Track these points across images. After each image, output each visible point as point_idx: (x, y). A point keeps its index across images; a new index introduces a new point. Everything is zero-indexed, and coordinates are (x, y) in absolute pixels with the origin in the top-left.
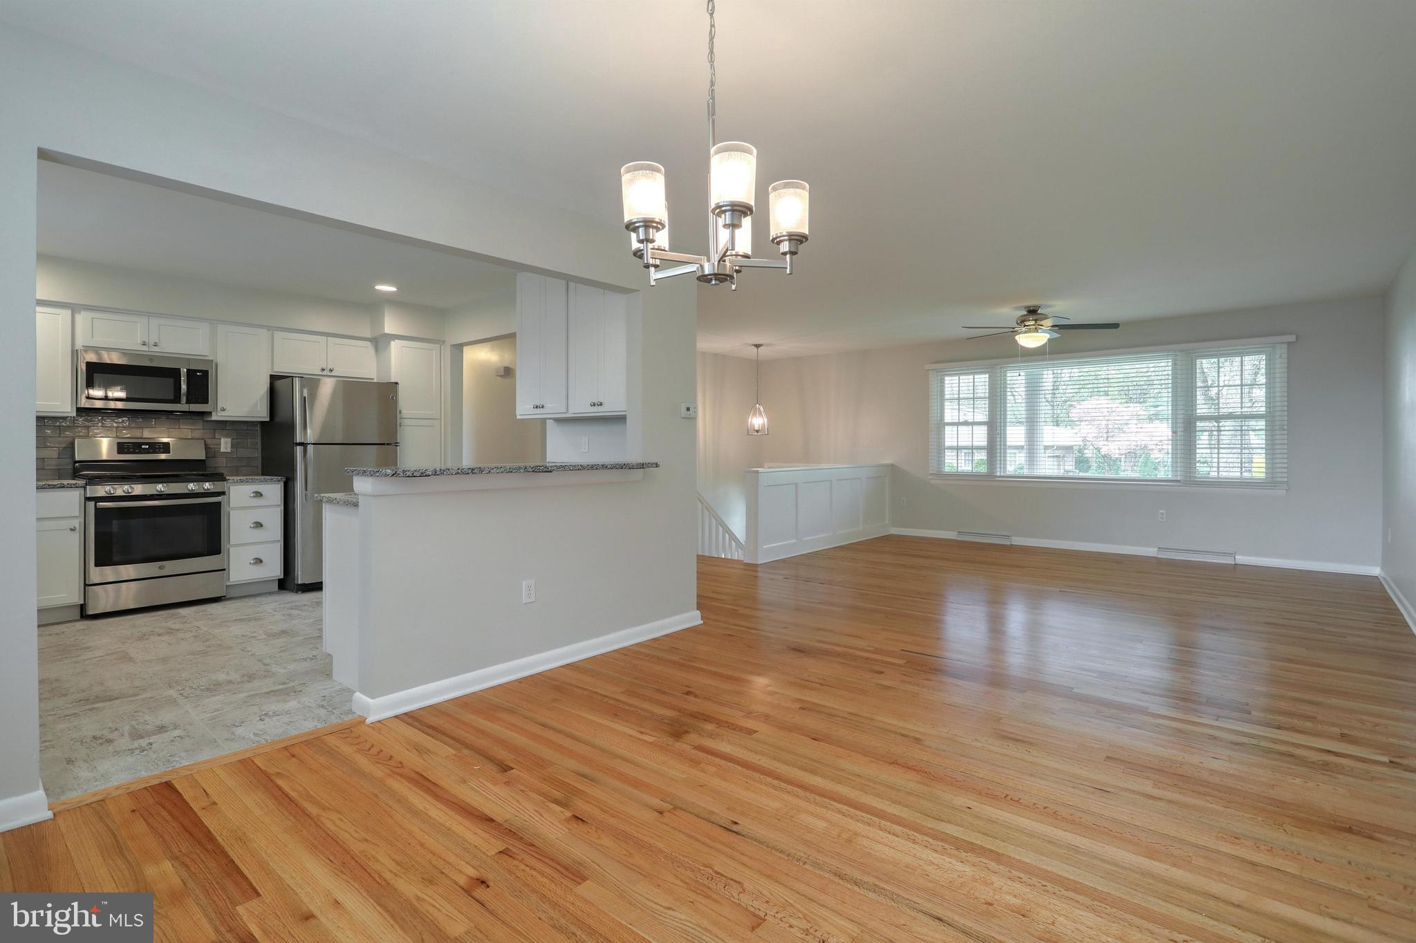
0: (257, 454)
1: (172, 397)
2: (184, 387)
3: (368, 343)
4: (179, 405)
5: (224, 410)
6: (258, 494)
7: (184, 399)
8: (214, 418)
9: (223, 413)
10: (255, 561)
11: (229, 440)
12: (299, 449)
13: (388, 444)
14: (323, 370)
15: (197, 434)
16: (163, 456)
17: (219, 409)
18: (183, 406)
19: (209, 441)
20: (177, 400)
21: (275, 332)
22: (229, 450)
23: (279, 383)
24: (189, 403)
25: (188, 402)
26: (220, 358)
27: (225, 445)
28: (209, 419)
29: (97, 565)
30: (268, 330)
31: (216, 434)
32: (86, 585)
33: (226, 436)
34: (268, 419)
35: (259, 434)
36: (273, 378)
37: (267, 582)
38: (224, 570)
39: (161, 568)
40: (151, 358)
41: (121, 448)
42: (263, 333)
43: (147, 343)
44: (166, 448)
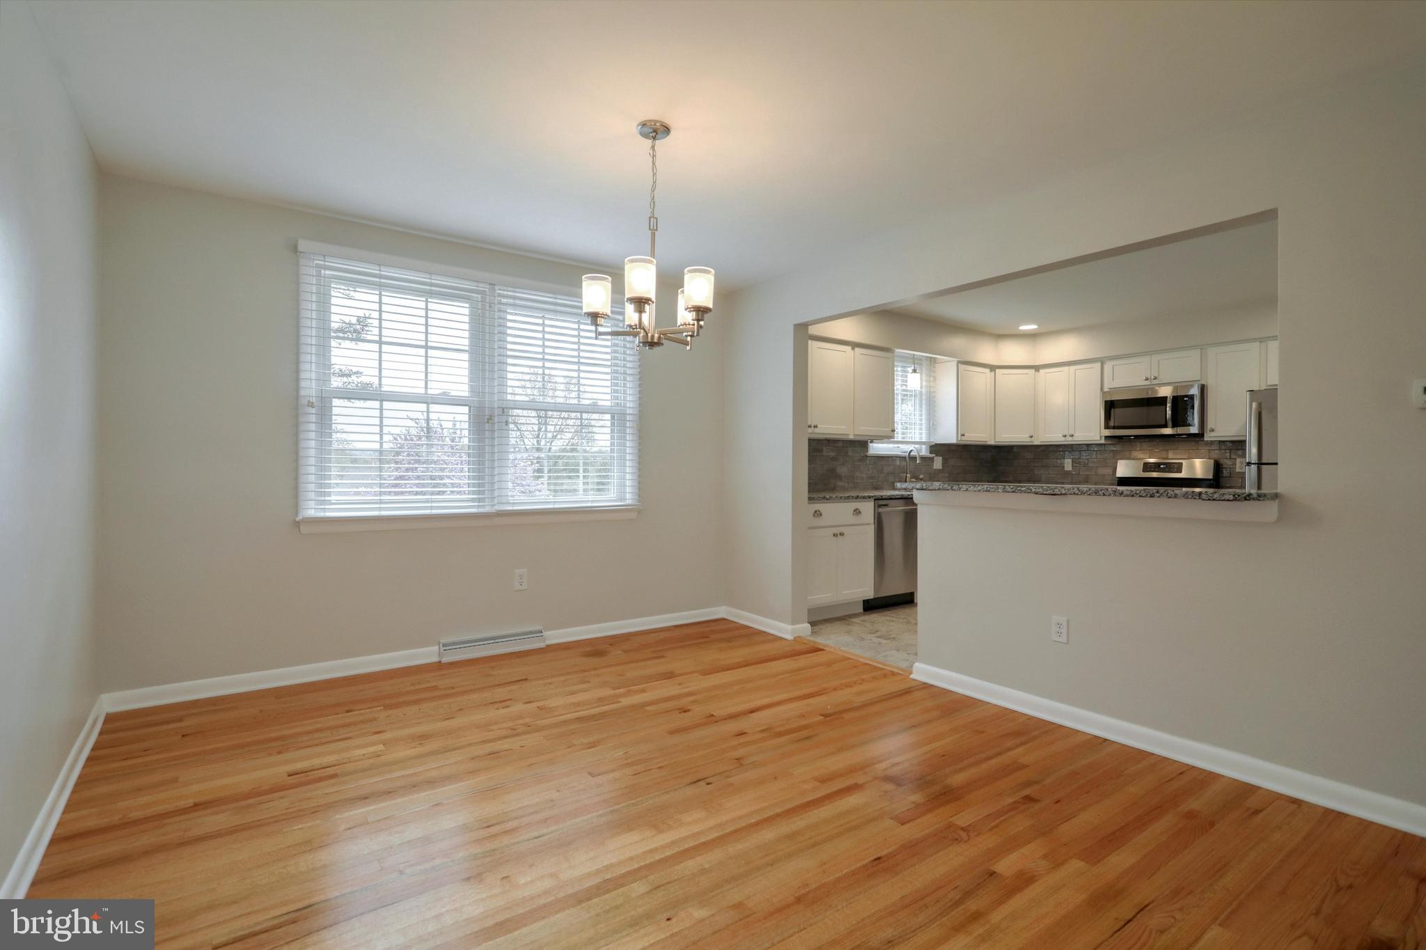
1: (1164, 422)
2: (1169, 412)
4: (1167, 429)
5: (1213, 430)
7: (1170, 423)
8: (1207, 438)
9: (1213, 434)
15: (1215, 455)
17: (1208, 430)
20: (1166, 424)
22: (1243, 470)
25: (1175, 426)
26: (1211, 381)
27: (1240, 464)
30: (1261, 342)
31: (1232, 454)
40: (1148, 391)
41: (1146, 467)
43: (1149, 378)
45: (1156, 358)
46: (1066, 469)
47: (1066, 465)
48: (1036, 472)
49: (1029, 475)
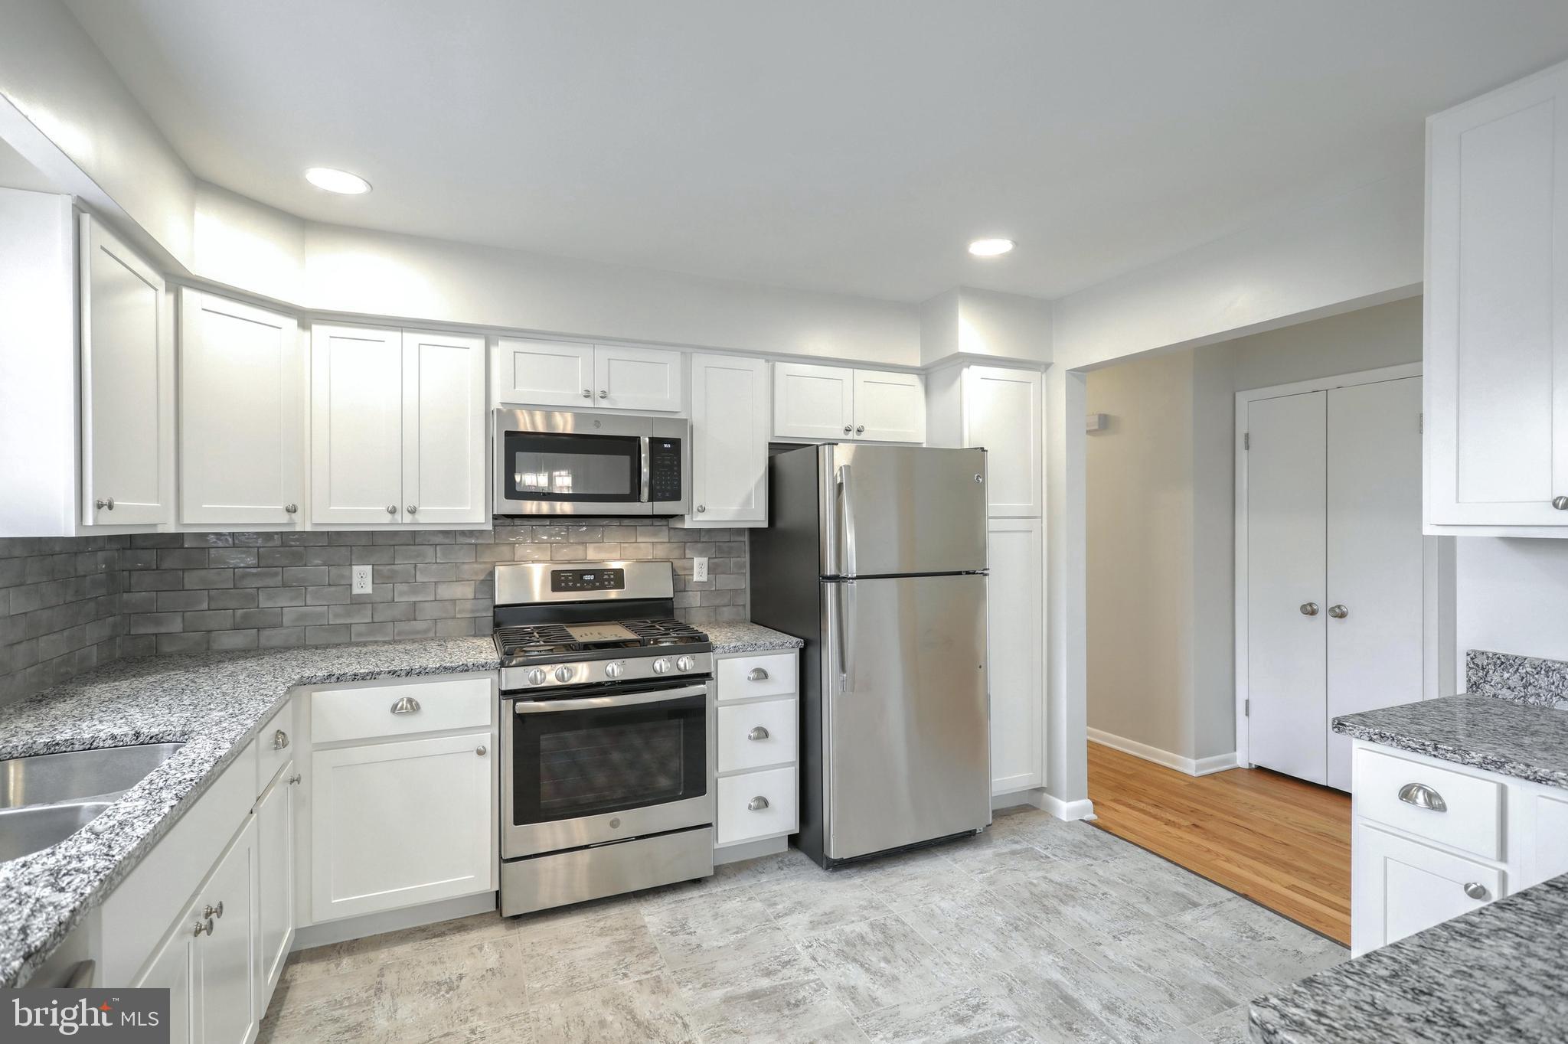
0: (744, 583)
1: (627, 491)
2: (645, 470)
3: (913, 379)
4: (638, 504)
5: (702, 510)
6: (761, 675)
7: (645, 492)
8: (688, 524)
9: (701, 517)
10: (756, 803)
11: (705, 560)
12: (830, 588)
13: (968, 573)
14: (848, 430)
15: (661, 552)
16: (613, 594)
17: (695, 510)
18: (643, 507)
19: (678, 563)
20: (634, 496)
21: (778, 364)
22: (704, 578)
23: (784, 459)
24: (653, 501)
25: (651, 499)
26: (696, 417)
27: (699, 569)
28: (679, 526)
29: (517, 822)
30: (767, 361)
31: (687, 551)
32: (503, 861)
33: (701, 554)
34: (766, 525)
35: (747, 548)
36: (773, 447)
37: (773, 840)
38: (709, 825)
39: (614, 824)
40: (597, 421)
41: (558, 581)
42: (760, 365)
43: (592, 393)
44: (617, 578)
45: (603, 353)
46: (356, 590)
47: (356, 580)
48: (264, 603)
49: (239, 612)
